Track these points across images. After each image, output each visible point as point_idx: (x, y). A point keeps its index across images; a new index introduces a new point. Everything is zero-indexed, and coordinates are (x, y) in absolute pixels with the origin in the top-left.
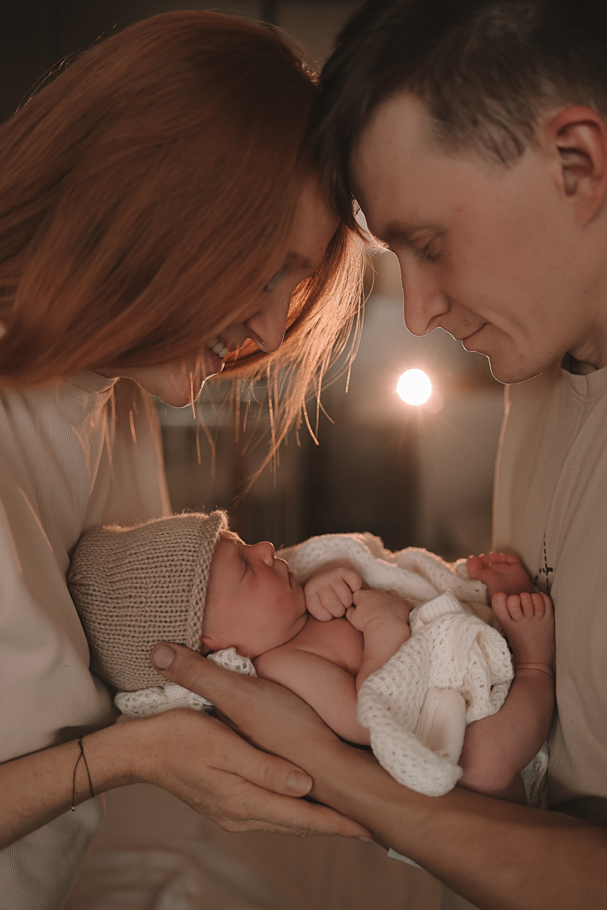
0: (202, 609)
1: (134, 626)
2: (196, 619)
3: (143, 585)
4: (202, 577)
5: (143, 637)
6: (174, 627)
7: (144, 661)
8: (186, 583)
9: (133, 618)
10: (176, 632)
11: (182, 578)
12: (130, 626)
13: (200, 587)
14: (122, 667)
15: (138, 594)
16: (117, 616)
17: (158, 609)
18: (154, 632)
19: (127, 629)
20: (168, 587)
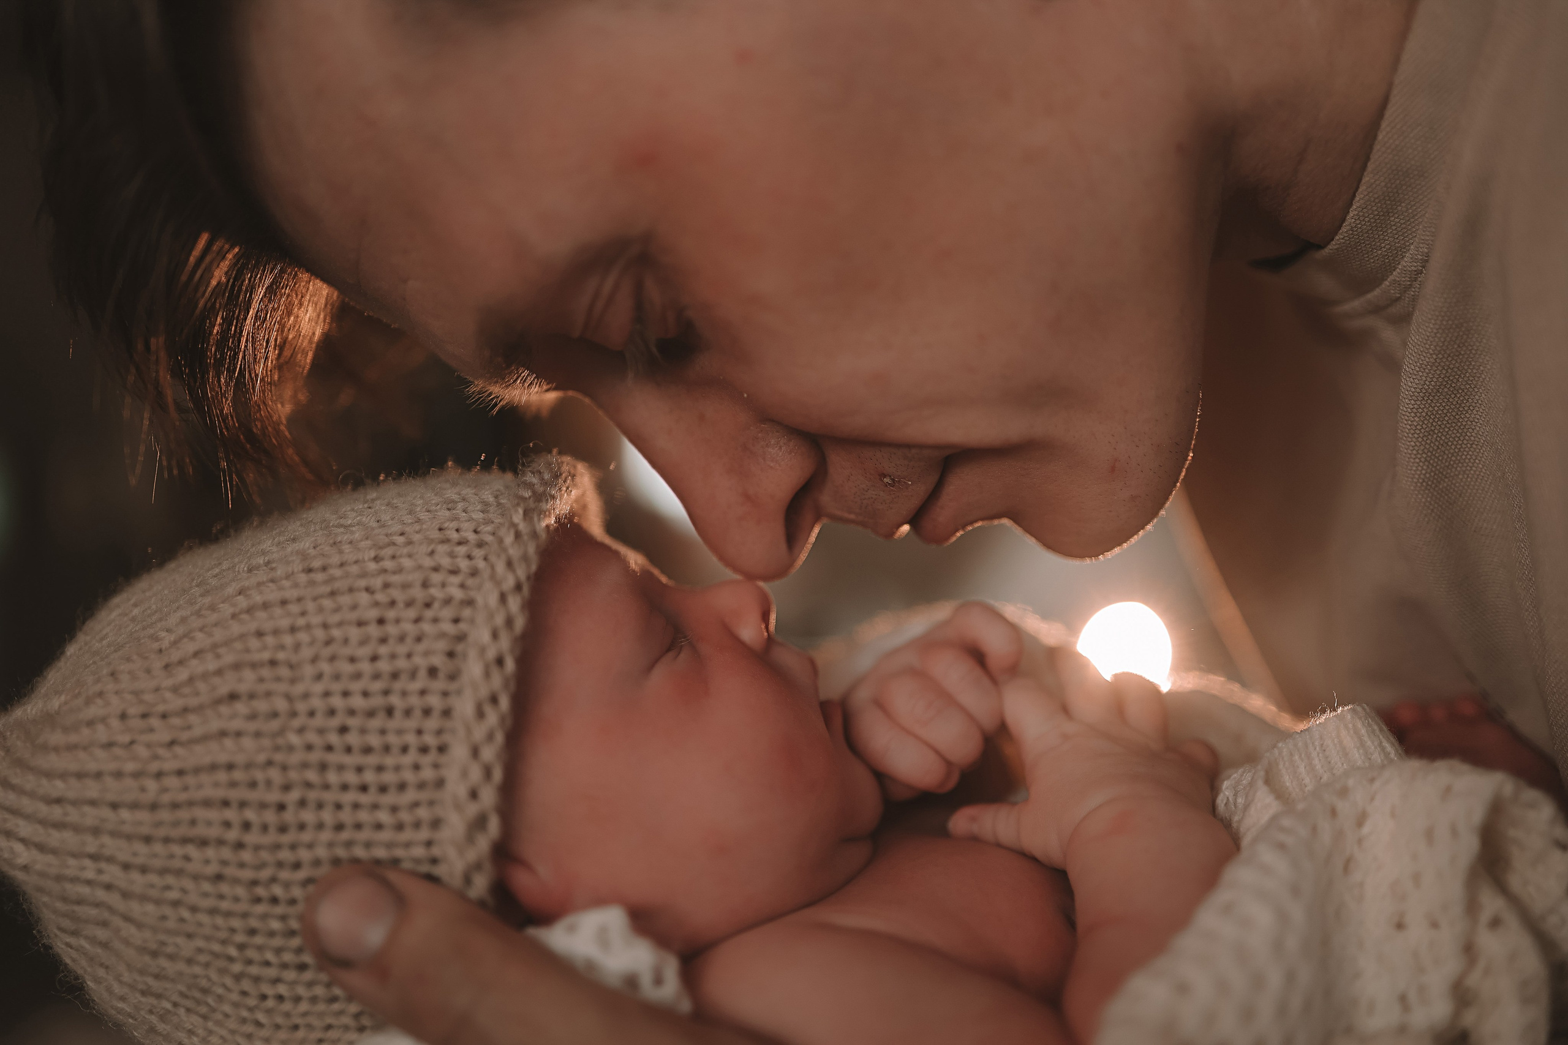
0: (500, 738)
1: (243, 805)
2: (476, 773)
3: (281, 656)
4: (499, 620)
5: (277, 847)
6: (394, 809)
7: (277, 942)
8: (442, 645)
9: (238, 775)
10: (400, 827)
11: (427, 627)
12: (226, 803)
13: (491, 654)
14: (197, 970)
15: (262, 688)
16: (180, 773)
17: (334, 739)
18: (320, 826)
19: (214, 815)
20: (374, 658)
